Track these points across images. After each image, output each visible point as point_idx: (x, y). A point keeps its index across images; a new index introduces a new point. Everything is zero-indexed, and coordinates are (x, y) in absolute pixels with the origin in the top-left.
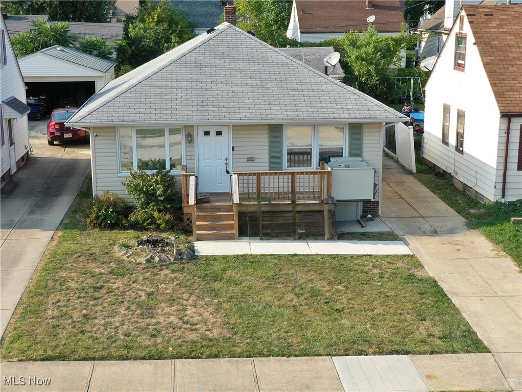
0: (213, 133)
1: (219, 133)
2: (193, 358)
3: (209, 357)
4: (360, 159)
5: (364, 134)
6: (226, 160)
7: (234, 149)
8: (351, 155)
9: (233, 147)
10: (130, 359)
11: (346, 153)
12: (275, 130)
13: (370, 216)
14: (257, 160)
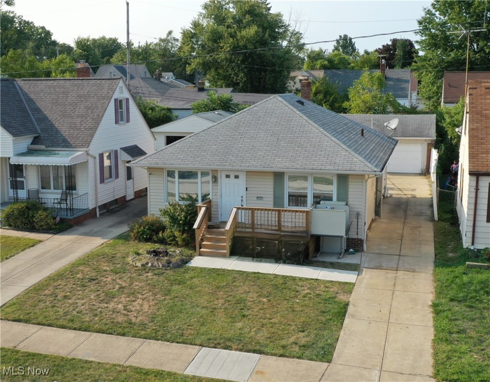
0: (232, 177)
1: (237, 177)
2: (107, 334)
3: (118, 334)
4: (344, 203)
5: (349, 183)
6: (242, 197)
7: (248, 189)
8: (339, 200)
9: (246, 188)
10: (66, 328)
11: (335, 198)
12: (278, 176)
13: (351, 250)
14: (264, 199)
